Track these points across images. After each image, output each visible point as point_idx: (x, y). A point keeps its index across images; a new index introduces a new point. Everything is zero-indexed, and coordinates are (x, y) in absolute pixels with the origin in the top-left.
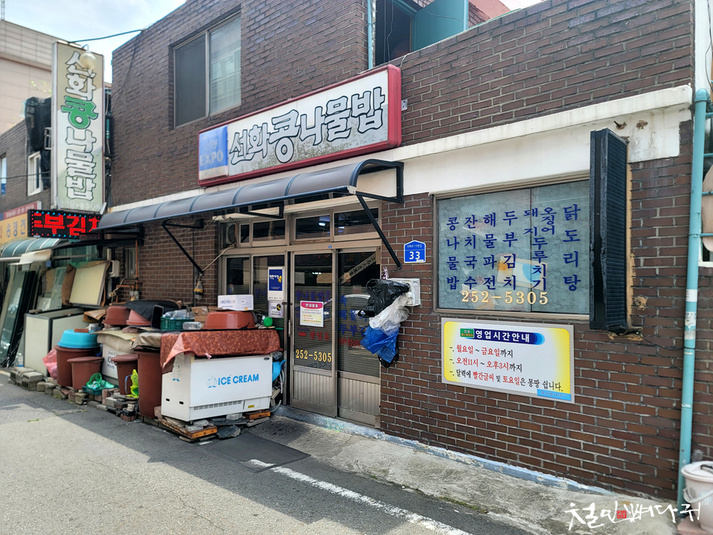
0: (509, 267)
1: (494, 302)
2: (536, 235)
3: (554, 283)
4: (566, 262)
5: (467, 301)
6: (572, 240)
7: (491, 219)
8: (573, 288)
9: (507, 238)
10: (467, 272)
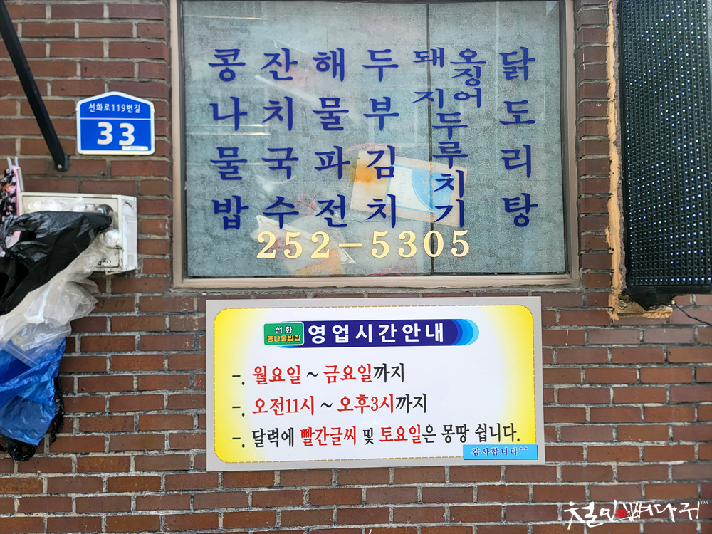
0: (380, 176)
1: (344, 257)
2: (441, 105)
3: (481, 212)
4: (508, 167)
5: (272, 255)
6: (518, 121)
7: (332, 63)
8: (521, 221)
9: (375, 109)
10: (269, 185)
